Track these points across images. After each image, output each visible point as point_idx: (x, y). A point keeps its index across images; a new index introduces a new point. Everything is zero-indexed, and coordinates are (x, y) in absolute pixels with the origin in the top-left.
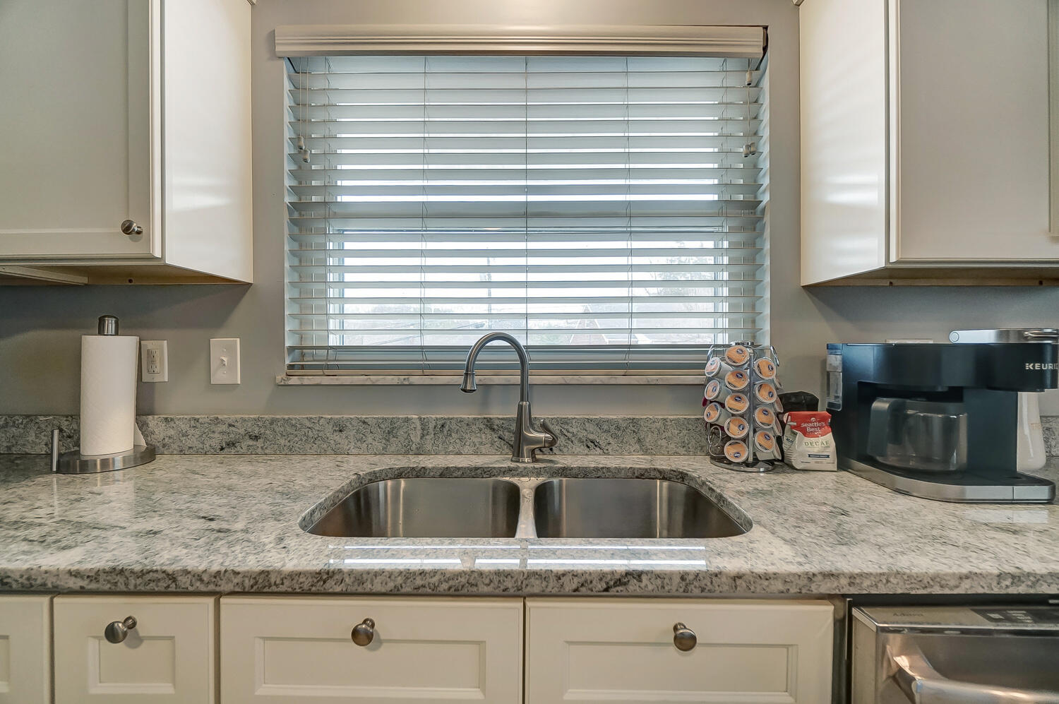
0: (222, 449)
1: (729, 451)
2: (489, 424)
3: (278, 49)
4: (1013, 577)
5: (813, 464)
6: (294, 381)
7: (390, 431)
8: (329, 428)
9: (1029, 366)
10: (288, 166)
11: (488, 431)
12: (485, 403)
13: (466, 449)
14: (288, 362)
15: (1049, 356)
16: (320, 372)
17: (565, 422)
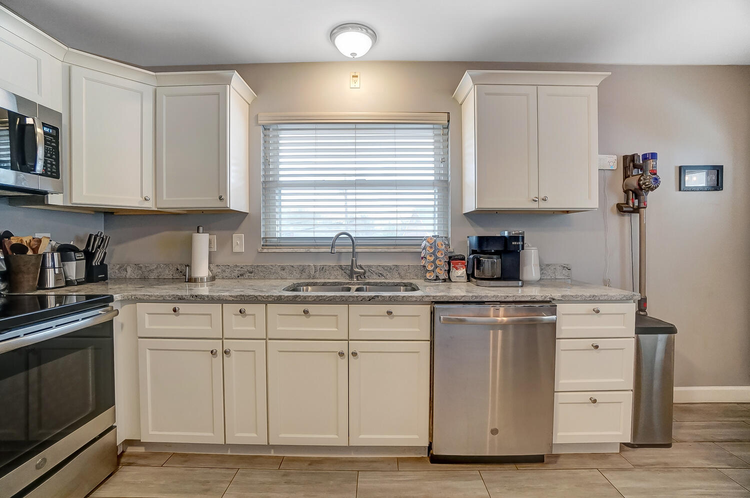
0: (238, 277)
1: (428, 275)
2: (341, 267)
3: (259, 122)
4: (476, 296)
5: (458, 279)
6: (265, 251)
7: (302, 270)
8: (279, 269)
9: (513, 243)
10: (262, 167)
11: (340, 270)
12: (339, 259)
13: (332, 277)
14: (262, 244)
15: (521, 239)
16: (274, 247)
17: (370, 266)
